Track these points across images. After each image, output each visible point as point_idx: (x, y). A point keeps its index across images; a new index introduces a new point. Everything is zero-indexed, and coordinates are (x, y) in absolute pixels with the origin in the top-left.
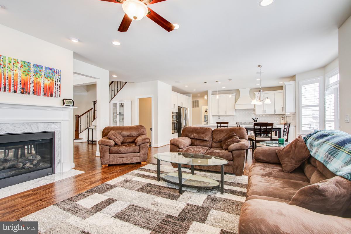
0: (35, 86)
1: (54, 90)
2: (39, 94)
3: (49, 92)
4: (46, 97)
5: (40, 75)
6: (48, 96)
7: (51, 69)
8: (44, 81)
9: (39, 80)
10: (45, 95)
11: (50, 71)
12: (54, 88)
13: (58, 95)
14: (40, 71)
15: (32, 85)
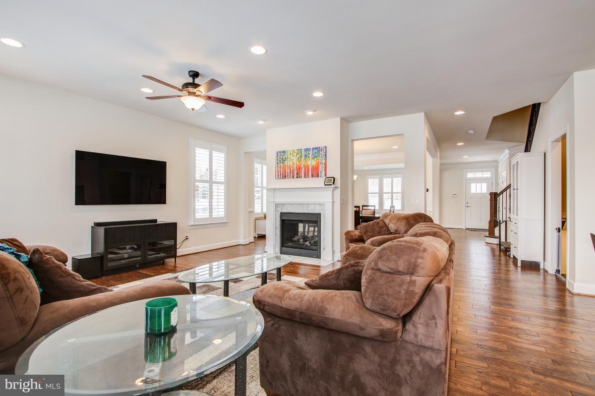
0: (305, 170)
1: (320, 170)
2: (308, 177)
3: (316, 173)
4: (314, 178)
5: (309, 157)
6: (315, 177)
7: (316, 148)
8: (311, 163)
9: (308, 163)
10: (312, 176)
11: (316, 150)
12: (320, 167)
13: (324, 174)
14: (309, 154)
15: (303, 169)
